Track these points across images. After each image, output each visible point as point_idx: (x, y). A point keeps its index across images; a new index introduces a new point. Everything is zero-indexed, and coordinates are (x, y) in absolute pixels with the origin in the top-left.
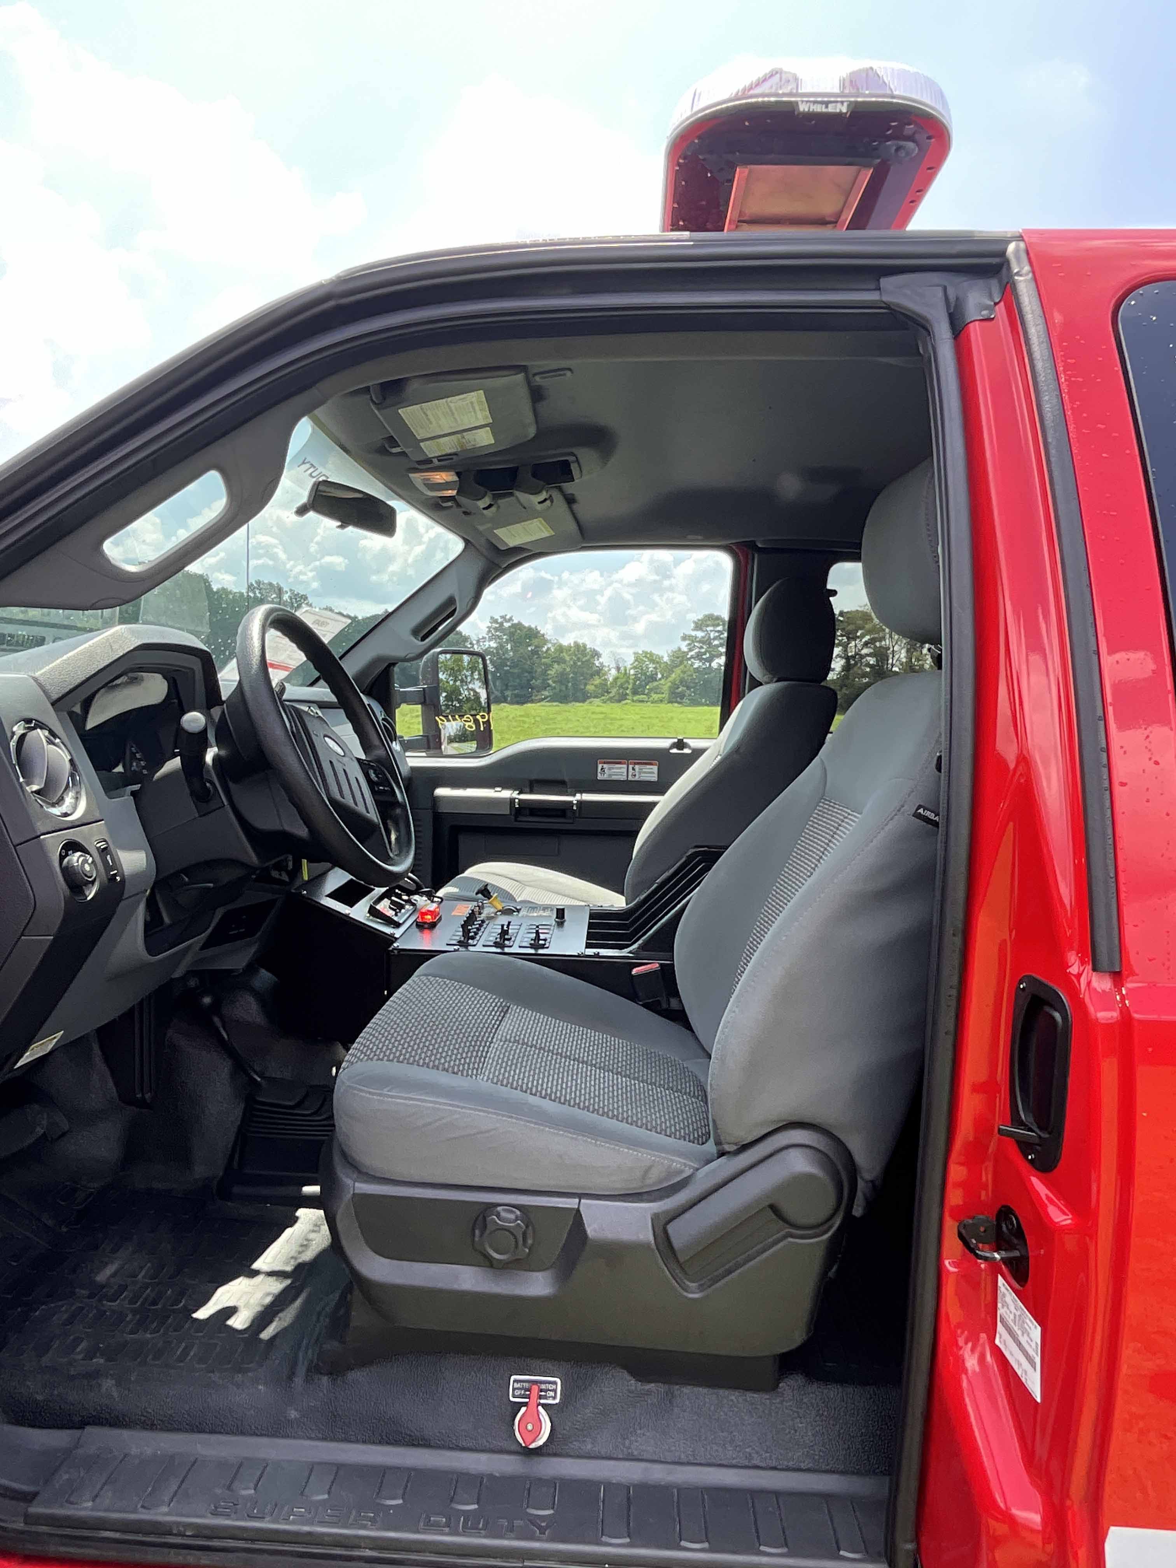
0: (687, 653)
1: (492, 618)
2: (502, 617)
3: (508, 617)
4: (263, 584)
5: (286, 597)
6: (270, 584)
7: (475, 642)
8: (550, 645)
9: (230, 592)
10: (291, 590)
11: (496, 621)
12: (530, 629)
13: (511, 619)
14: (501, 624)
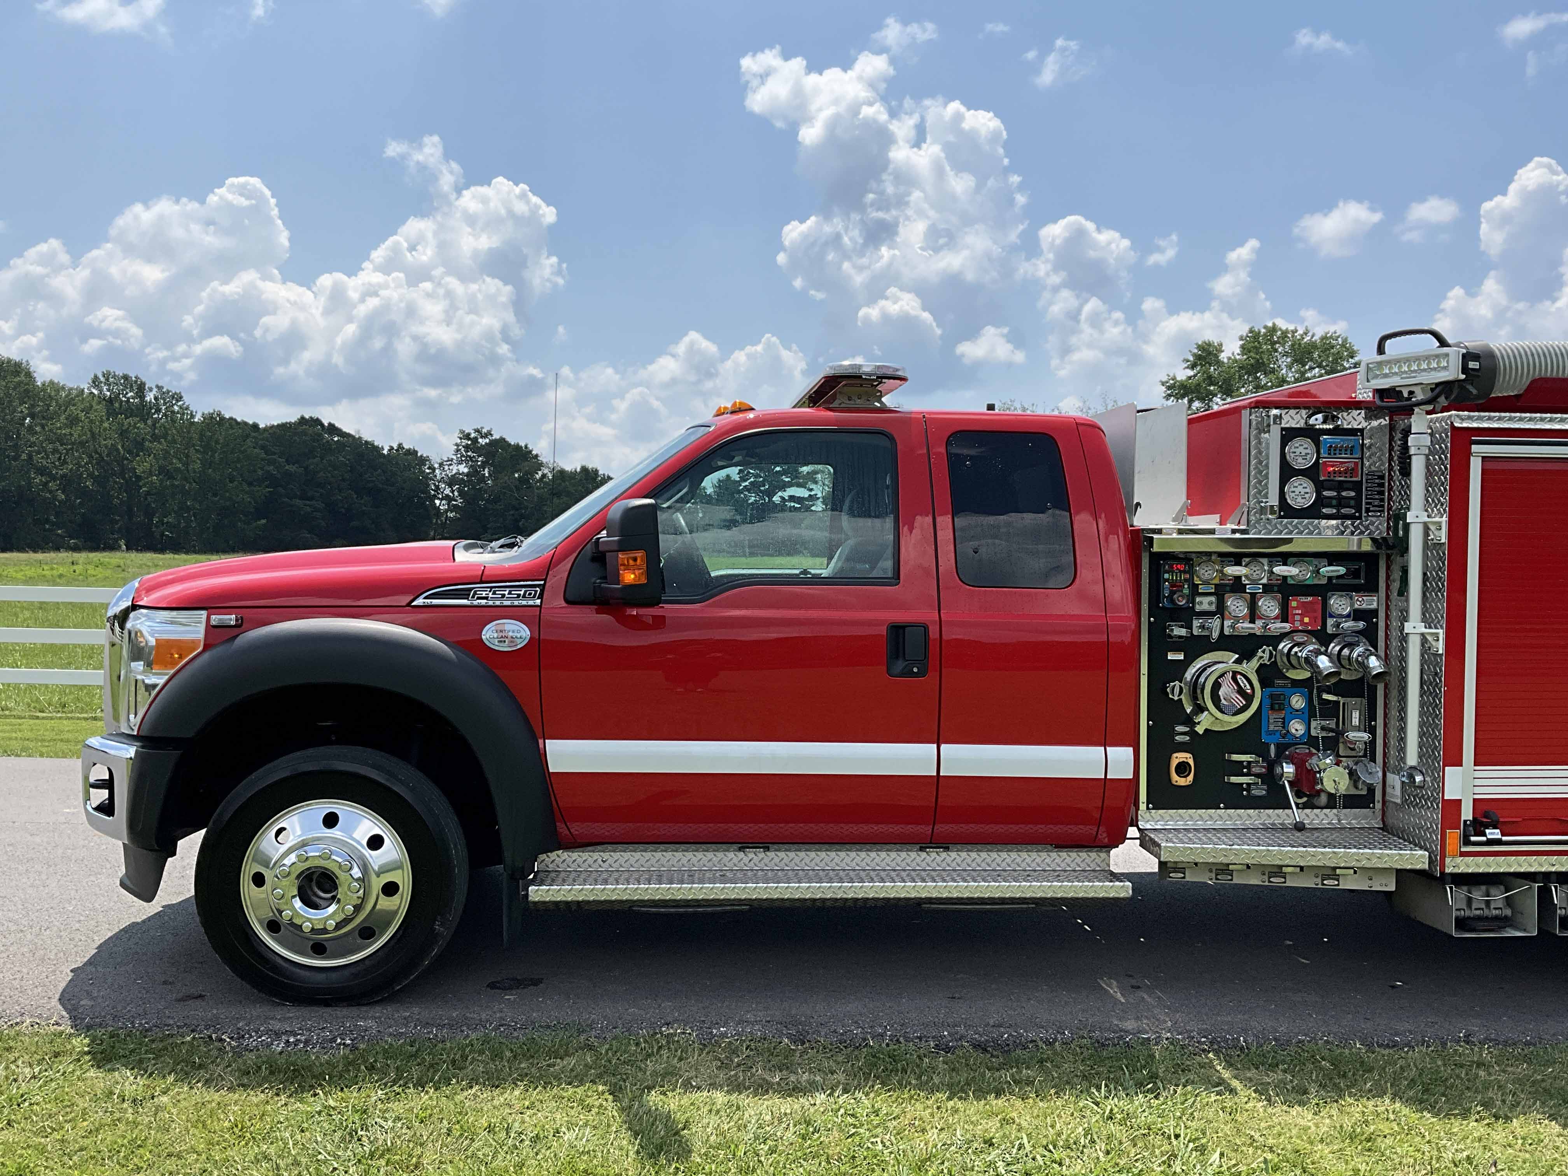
0: (738, 483)
1: (462, 432)
2: (477, 431)
3: (485, 431)
4: (114, 376)
5: (150, 397)
6: (126, 377)
7: (436, 466)
8: (546, 471)
9: (63, 388)
10: (159, 388)
11: (467, 436)
12: (518, 447)
13: (489, 433)
14: (475, 440)
